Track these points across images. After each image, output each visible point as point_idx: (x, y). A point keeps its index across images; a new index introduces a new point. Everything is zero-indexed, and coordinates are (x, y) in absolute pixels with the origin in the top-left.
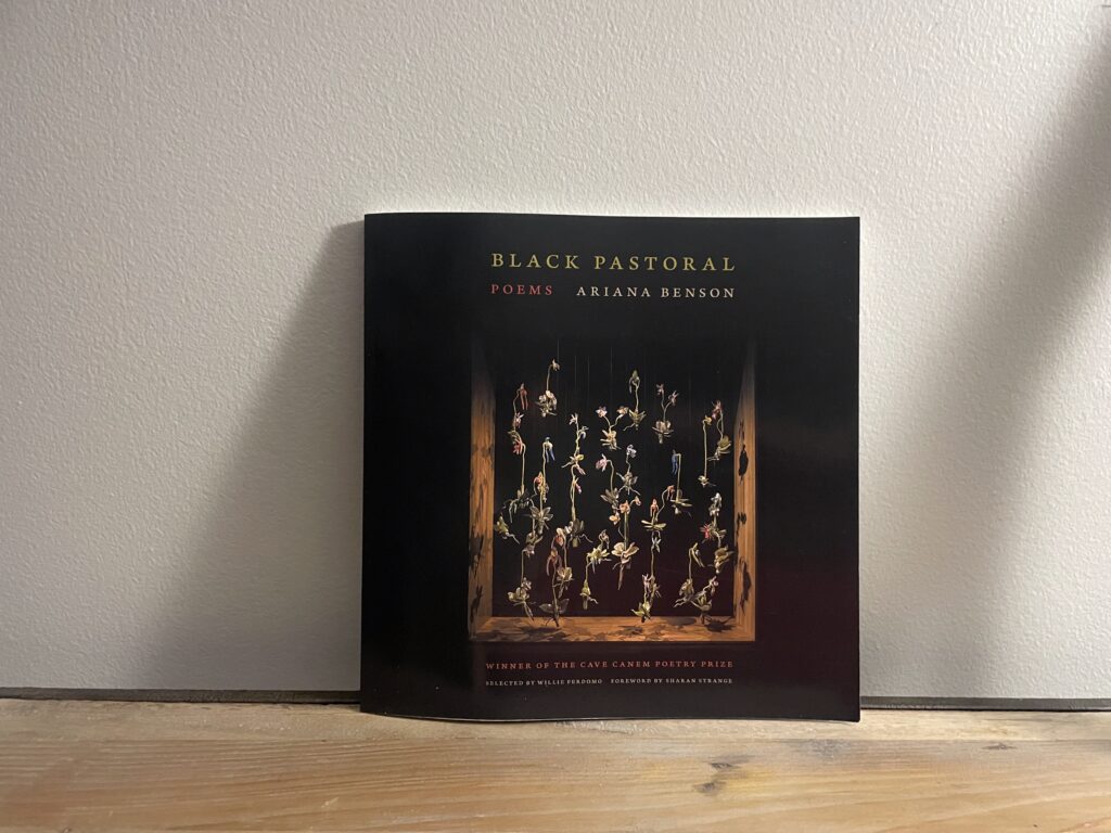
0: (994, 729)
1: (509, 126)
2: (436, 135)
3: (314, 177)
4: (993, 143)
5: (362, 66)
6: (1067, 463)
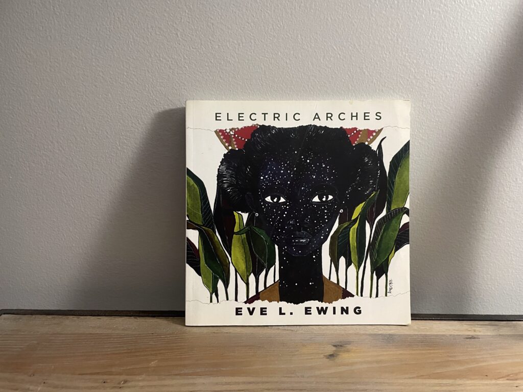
0: (470, 329)
1: (236, 42)
2: (201, 47)
3: (143, 68)
4: (472, 46)
5: (166, 14)
6: (508, 202)
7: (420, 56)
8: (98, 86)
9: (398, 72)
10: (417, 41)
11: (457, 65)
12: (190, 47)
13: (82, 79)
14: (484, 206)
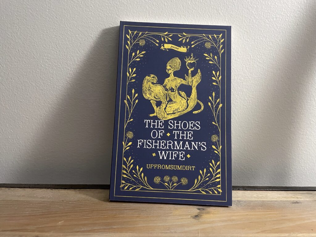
7: (259, 2)
8: (28, 20)
9: (243, 13)
11: (284, 10)
13: (16, 14)
14: (300, 110)
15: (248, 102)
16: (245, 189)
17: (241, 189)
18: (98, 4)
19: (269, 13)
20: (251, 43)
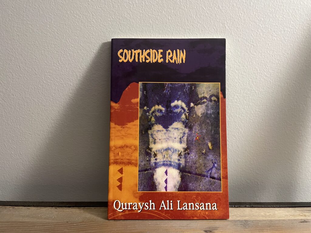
3: (62, 22)
4: (303, 9)
7: (266, 15)
8: (28, 36)
9: (250, 27)
10: (264, 4)
11: (292, 23)
12: (96, 7)
13: (16, 30)
14: (308, 124)
15: (254, 116)
16: (251, 206)
17: (248, 206)
18: (100, 19)
19: (277, 26)
20: (258, 57)
